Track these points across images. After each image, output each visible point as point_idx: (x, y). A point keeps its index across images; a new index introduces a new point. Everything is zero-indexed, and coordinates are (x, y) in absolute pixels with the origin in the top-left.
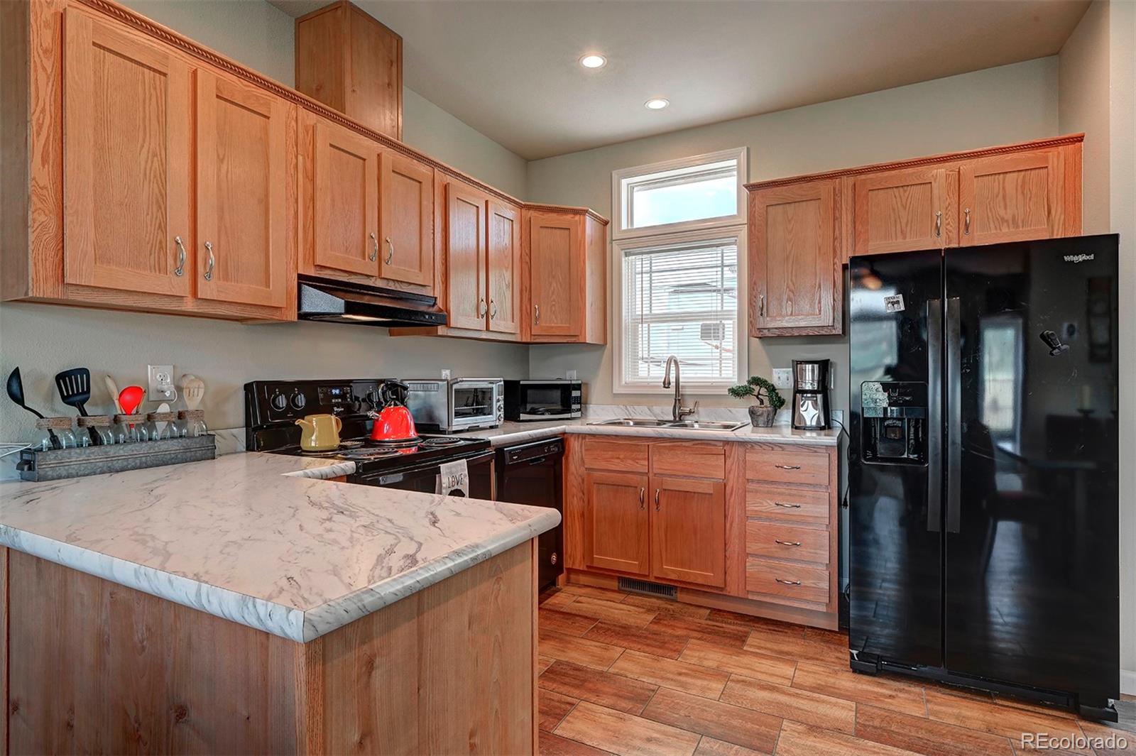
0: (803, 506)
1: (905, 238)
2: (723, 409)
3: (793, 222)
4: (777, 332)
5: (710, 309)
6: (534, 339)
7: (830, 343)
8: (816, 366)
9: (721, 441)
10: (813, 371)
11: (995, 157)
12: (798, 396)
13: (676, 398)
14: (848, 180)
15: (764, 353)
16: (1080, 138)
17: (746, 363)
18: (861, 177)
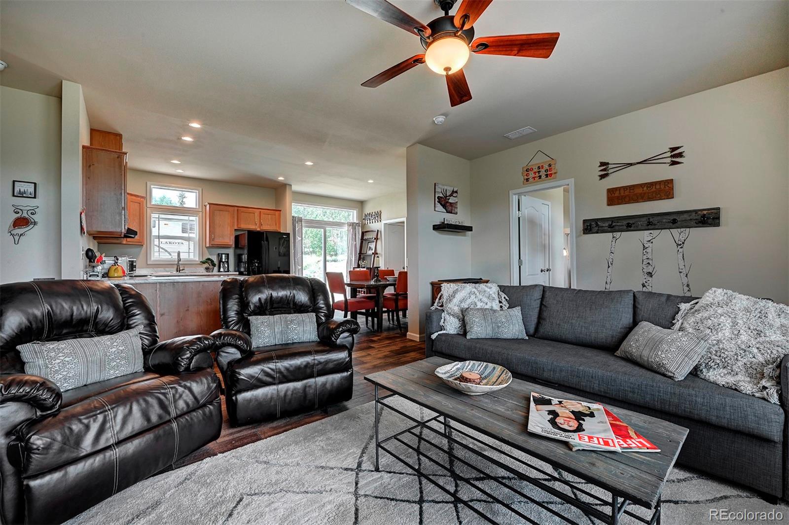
1: (249, 225)
3: (222, 216)
4: (217, 246)
7: (226, 249)
8: (225, 255)
11: (267, 211)
12: (222, 263)
13: (178, 265)
14: (236, 208)
15: (207, 252)
16: (281, 211)
17: (202, 254)
18: (239, 208)
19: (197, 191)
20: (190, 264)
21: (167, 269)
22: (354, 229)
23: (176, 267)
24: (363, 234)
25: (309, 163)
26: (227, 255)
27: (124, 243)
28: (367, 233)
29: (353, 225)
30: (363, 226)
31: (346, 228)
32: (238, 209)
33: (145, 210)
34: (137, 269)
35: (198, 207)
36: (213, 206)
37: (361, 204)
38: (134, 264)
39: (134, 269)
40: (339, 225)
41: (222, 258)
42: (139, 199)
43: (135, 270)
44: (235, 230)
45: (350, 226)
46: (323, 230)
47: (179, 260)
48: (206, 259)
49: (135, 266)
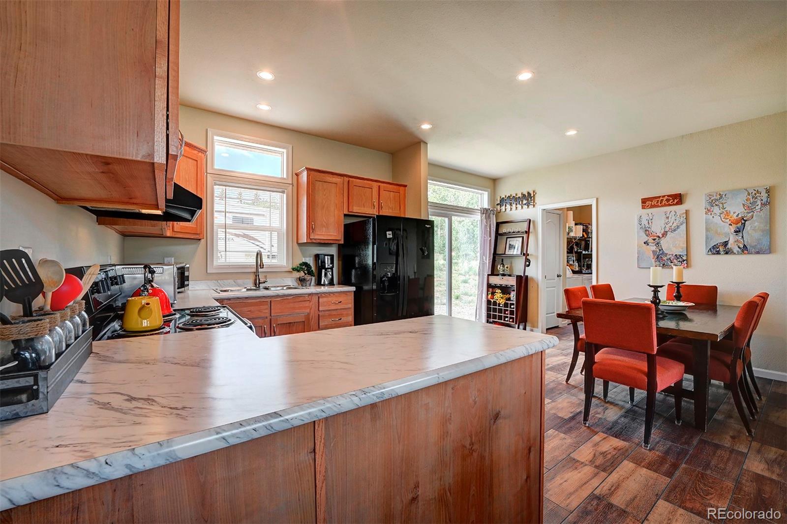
0: (342, 318)
1: (364, 207)
2: (280, 279)
3: (326, 191)
4: (318, 241)
5: (265, 225)
6: (175, 235)
7: (327, 247)
8: (329, 257)
9: (306, 294)
10: (328, 259)
11: (388, 185)
12: (323, 270)
13: (256, 274)
14: (346, 179)
15: (299, 250)
16: (405, 186)
17: (291, 255)
18: (351, 179)
19: (285, 151)
20: (275, 272)
21: (240, 281)
22: (488, 218)
23: (252, 277)
24: (498, 225)
25: (525, 76)
26: (332, 256)
27: (168, 235)
28: (504, 225)
29: (485, 212)
30: (498, 213)
31: (478, 217)
32: (349, 181)
33: (205, 176)
34: (191, 283)
35: (285, 176)
36: (313, 173)
37: (494, 182)
38: (186, 274)
39: (186, 283)
40: (466, 211)
41: (323, 262)
42: (196, 152)
43: (188, 285)
44: (345, 215)
45: (483, 214)
46: (446, 220)
47: (260, 265)
48: (301, 265)
49: (188, 276)
